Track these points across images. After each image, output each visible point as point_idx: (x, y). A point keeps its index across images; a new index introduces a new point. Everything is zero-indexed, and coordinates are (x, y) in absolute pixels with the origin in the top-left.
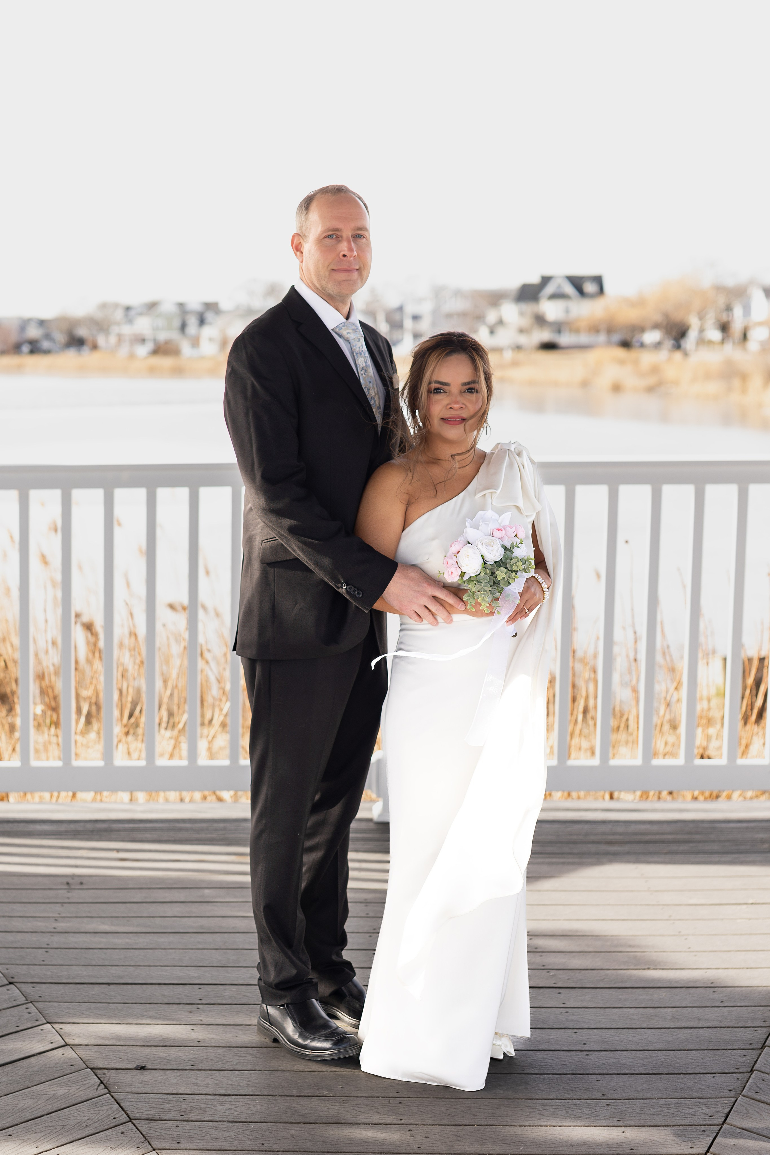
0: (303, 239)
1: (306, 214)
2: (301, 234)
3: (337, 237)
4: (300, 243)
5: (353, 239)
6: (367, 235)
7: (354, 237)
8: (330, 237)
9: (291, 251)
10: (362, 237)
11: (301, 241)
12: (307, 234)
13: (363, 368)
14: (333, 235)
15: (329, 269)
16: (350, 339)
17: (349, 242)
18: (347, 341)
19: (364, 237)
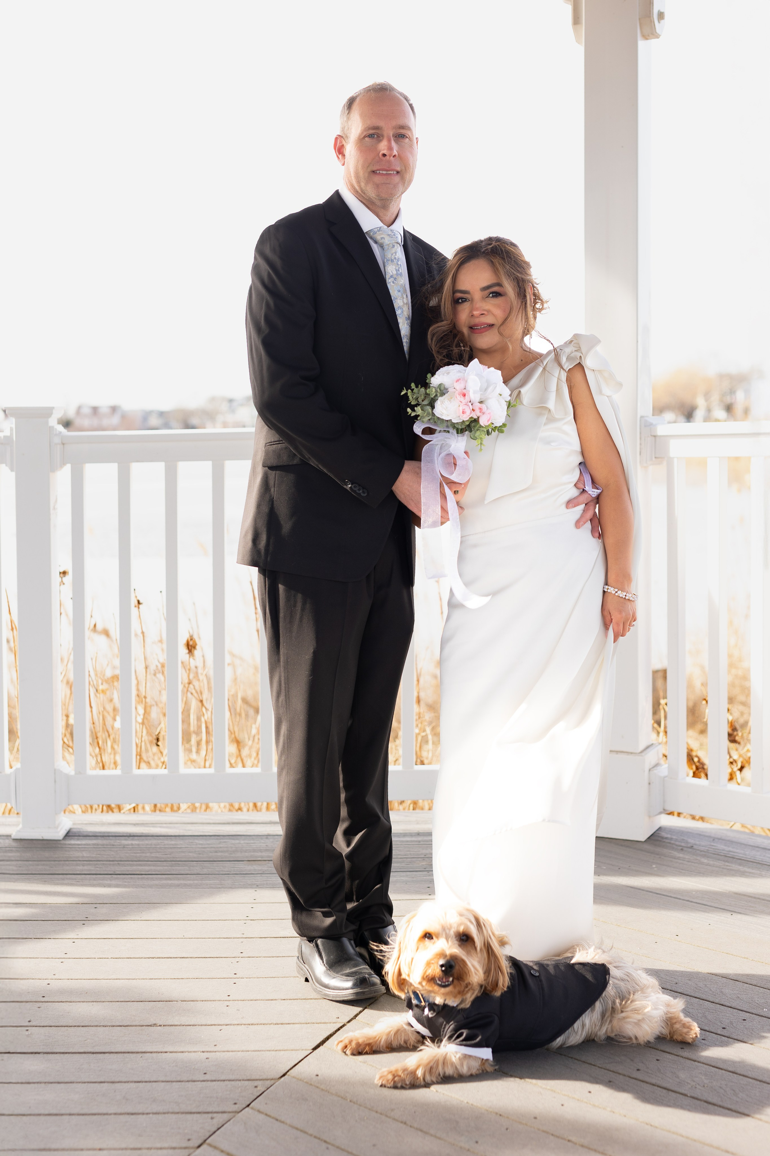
0: (345, 140)
1: (348, 113)
2: (343, 136)
3: (378, 137)
4: (343, 145)
5: (395, 138)
6: (410, 134)
7: (396, 137)
8: (371, 136)
9: (333, 153)
10: (405, 137)
11: (344, 143)
12: (348, 135)
13: (392, 276)
14: (374, 134)
15: (369, 170)
16: (384, 245)
17: (389, 141)
18: (381, 246)
19: (407, 137)
